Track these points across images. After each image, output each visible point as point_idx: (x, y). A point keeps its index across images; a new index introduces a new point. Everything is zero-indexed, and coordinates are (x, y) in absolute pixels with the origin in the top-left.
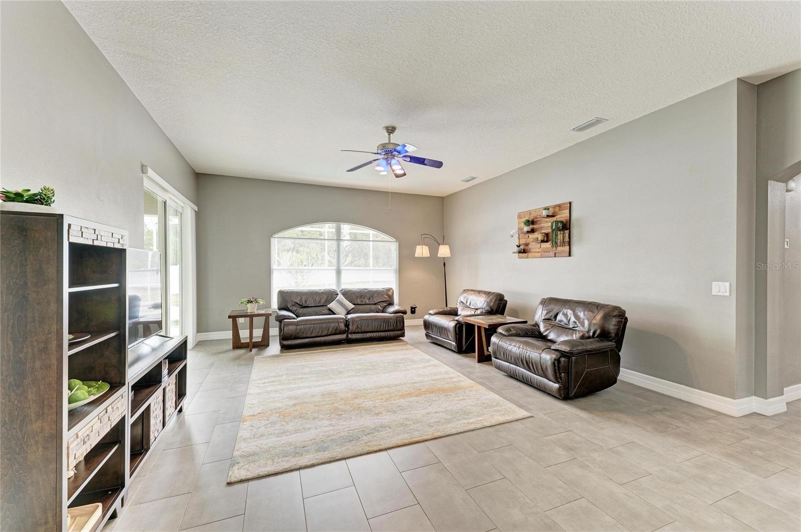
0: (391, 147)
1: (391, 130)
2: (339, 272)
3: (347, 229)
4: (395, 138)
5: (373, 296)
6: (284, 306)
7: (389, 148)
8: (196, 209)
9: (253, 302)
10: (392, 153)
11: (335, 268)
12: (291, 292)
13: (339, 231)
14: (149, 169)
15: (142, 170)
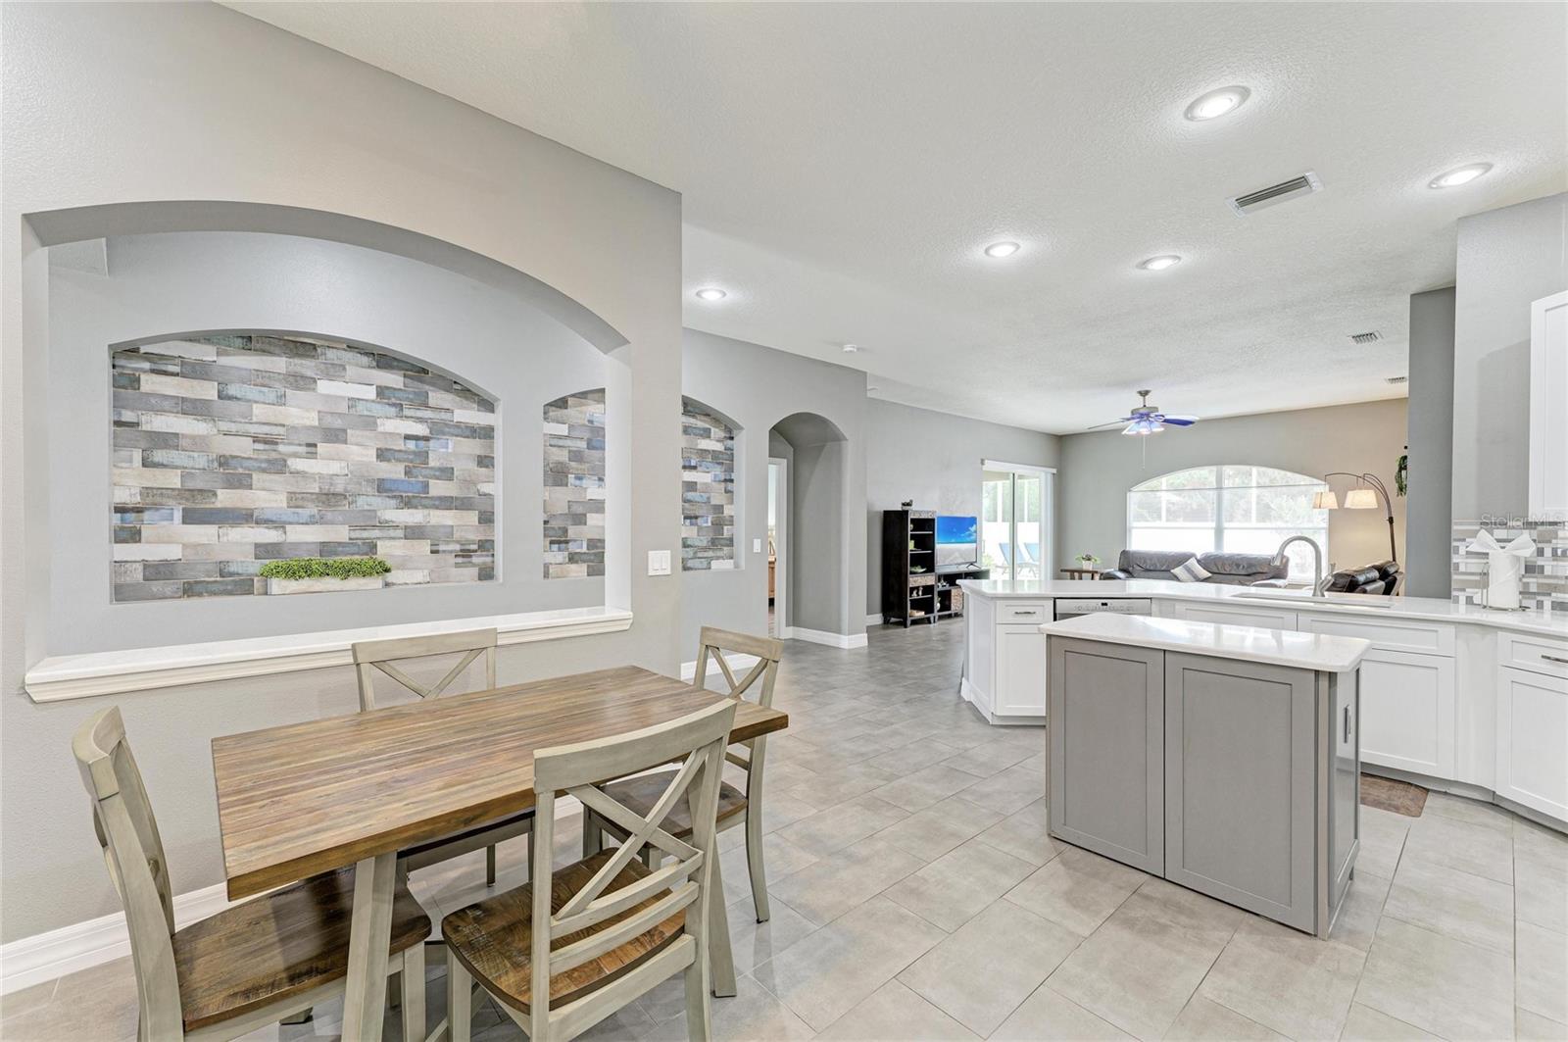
5: (1250, 565)
6: (1126, 567)
7: (1142, 411)
8: (1054, 471)
9: (1089, 560)
10: (1148, 415)
11: (1214, 525)
12: (1135, 553)
13: (1219, 479)
14: (986, 461)
15: (983, 462)
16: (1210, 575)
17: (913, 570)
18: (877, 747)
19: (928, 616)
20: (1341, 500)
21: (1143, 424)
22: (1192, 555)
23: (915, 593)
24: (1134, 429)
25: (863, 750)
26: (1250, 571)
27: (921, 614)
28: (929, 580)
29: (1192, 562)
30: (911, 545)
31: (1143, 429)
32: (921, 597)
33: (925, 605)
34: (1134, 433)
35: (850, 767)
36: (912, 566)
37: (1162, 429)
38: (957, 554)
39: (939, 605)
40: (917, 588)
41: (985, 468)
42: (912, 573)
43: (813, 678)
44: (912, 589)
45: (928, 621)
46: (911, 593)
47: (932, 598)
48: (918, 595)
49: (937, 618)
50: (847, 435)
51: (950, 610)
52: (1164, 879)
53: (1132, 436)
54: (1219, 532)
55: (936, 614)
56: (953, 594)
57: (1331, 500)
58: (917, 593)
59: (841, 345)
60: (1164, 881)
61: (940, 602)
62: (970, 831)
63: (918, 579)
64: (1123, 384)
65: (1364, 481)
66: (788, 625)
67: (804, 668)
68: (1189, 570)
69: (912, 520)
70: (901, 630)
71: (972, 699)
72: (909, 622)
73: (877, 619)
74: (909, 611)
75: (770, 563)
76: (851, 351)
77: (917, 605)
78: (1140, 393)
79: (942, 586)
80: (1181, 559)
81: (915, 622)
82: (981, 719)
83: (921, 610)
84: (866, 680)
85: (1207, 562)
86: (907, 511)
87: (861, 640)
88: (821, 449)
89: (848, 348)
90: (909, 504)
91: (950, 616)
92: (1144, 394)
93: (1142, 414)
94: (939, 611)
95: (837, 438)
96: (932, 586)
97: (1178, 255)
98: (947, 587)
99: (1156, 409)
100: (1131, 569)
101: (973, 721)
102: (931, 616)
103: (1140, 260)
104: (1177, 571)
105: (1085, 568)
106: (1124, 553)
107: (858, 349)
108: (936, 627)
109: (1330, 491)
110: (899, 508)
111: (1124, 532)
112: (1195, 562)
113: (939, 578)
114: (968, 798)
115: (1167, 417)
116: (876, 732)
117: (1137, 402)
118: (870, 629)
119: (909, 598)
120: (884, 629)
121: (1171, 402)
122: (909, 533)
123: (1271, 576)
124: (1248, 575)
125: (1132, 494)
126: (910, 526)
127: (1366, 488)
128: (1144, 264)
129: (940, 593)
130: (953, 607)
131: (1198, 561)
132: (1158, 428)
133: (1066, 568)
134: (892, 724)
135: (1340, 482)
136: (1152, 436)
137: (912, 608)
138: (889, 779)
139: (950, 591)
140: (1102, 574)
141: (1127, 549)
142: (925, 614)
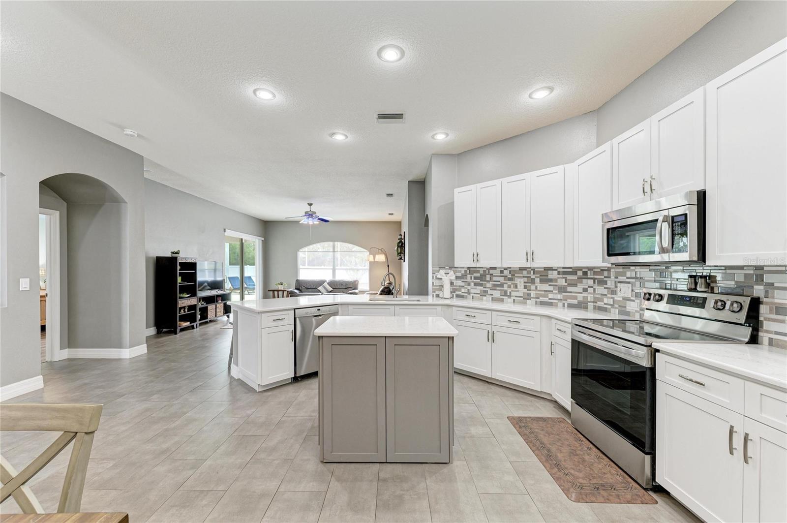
3: (338, 245)
5: (346, 285)
6: (298, 287)
7: (310, 213)
8: (263, 239)
9: (282, 284)
10: (312, 215)
11: (332, 267)
12: (302, 281)
13: (334, 247)
14: (227, 230)
15: (225, 230)
16: (332, 289)
17: (181, 295)
18: (177, 439)
19: (192, 324)
20: (374, 258)
21: (310, 219)
22: (324, 282)
23: (182, 310)
24: (305, 221)
25: (165, 446)
26: (346, 287)
27: (188, 324)
28: (193, 301)
29: (326, 284)
30: (179, 279)
31: (311, 221)
32: (187, 313)
33: (191, 318)
34: (306, 223)
35: (155, 469)
36: (180, 293)
37: (318, 223)
38: (206, 284)
39: (199, 316)
40: (184, 308)
41: (226, 234)
42: (180, 298)
43: (99, 392)
44: (180, 308)
45: (193, 327)
46: (180, 311)
47: (195, 313)
48: (185, 312)
49: (198, 325)
50: (126, 200)
51: (207, 318)
52: (386, 462)
53: (305, 224)
54: (334, 271)
55: (198, 322)
56: (209, 309)
57: (370, 257)
58: (184, 311)
59: (122, 128)
60: (386, 464)
61: (200, 315)
62: (273, 485)
63: (185, 302)
64: (303, 198)
65: (381, 251)
66: (62, 347)
67: (85, 384)
68: (325, 288)
69: (179, 263)
70: (172, 337)
71: (241, 377)
72: (178, 330)
73: (152, 331)
74: (178, 322)
75: (42, 297)
76: (131, 136)
77: (184, 318)
78: (308, 204)
79: (201, 305)
80: (321, 283)
81: (183, 330)
82: (251, 390)
83: (188, 321)
84: (152, 381)
85: (331, 284)
86: (176, 258)
87: (142, 349)
88: (101, 206)
89: (128, 132)
90: (177, 253)
91: (206, 323)
92: (310, 205)
93: (310, 215)
94: (200, 320)
95: (116, 200)
96: (195, 305)
97: (347, 135)
98: (205, 305)
99: (315, 213)
100: (300, 288)
101: (246, 393)
102: (195, 324)
103: (331, 131)
104: (320, 288)
105: (280, 289)
106: (297, 281)
107: (139, 135)
108: (198, 331)
109: (370, 253)
110: (169, 255)
111: (296, 271)
112: (327, 284)
113: (200, 299)
114: (262, 456)
115: (320, 217)
116: (173, 425)
117: (308, 208)
118: (148, 339)
119: (178, 315)
120: (158, 337)
121: (322, 210)
122: (178, 272)
123: (352, 288)
124: (346, 289)
125: (300, 252)
126: (179, 267)
127: (381, 254)
128: (333, 134)
129: (201, 309)
130: (209, 317)
131: (328, 283)
132: (316, 222)
133: (271, 289)
134: (185, 413)
135: (373, 251)
136: (314, 225)
137: (180, 321)
138: (195, 467)
139: (207, 307)
140: (288, 292)
141: (298, 279)
142: (190, 323)
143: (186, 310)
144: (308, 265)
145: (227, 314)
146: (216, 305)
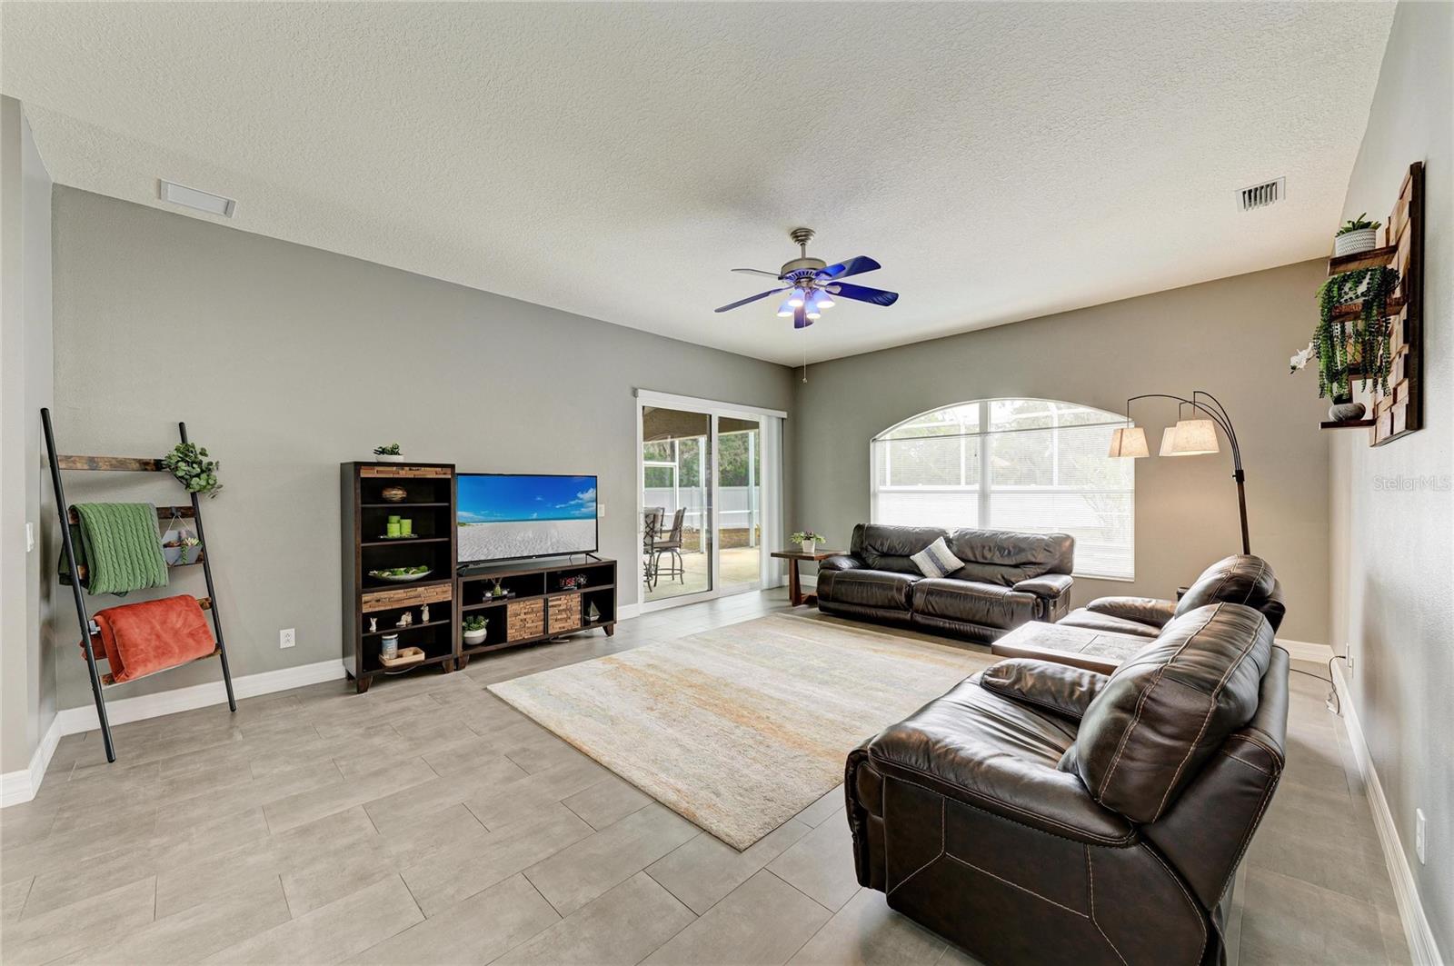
0: (804, 266)
1: (801, 236)
2: (984, 496)
3: (1004, 411)
4: (814, 249)
6: (857, 551)
8: (784, 415)
9: (811, 539)
11: (977, 487)
12: (873, 529)
13: (984, 416)
14: (640, 392)
15: (635, 393)
16: (963, 564)
19: (438, 659)
20: (1154, 441)
22: (942, 533)
23: (407, 617)
27: (419, 657)
29: (940, 544)
32: (424, 624)
33: (436, 638)
39: (473, 633)
40: (417, 609)
47: (450, 624)
48: (417, 621)
49: (464, 659)
51: (504, 638)
54: (984, 498)
55: (464, 650)
56: (518, 610)
57: (1136, 441)
58: (415, 618)
61: (477, 628)
64: (762, 214)
65: (1194, 407)
68: (934, 558)
69: (399, 480)
78: (794, 234)
80: (926, 540)
85: (960, 544)
96: (448, 604)
99: (821, 264)
100: (863, 555)
102: (448, 657)
104: (919, 558)
105: (808, 552)
106: (861, 528)
109: (1136, 426)
111: (863, 492)
112: (944, 543)
123: (1044, 567)
124: (1015, 566)
125: (878, 444)
126: (397, 493)
127: (1194, 417)
130: (513, 634)
131: (949, 542)
141: (864, 523)
142: (426, 657)
143: (426, 617)
144: (893, 483)
145: (606, 624)
146: (546, 601)
